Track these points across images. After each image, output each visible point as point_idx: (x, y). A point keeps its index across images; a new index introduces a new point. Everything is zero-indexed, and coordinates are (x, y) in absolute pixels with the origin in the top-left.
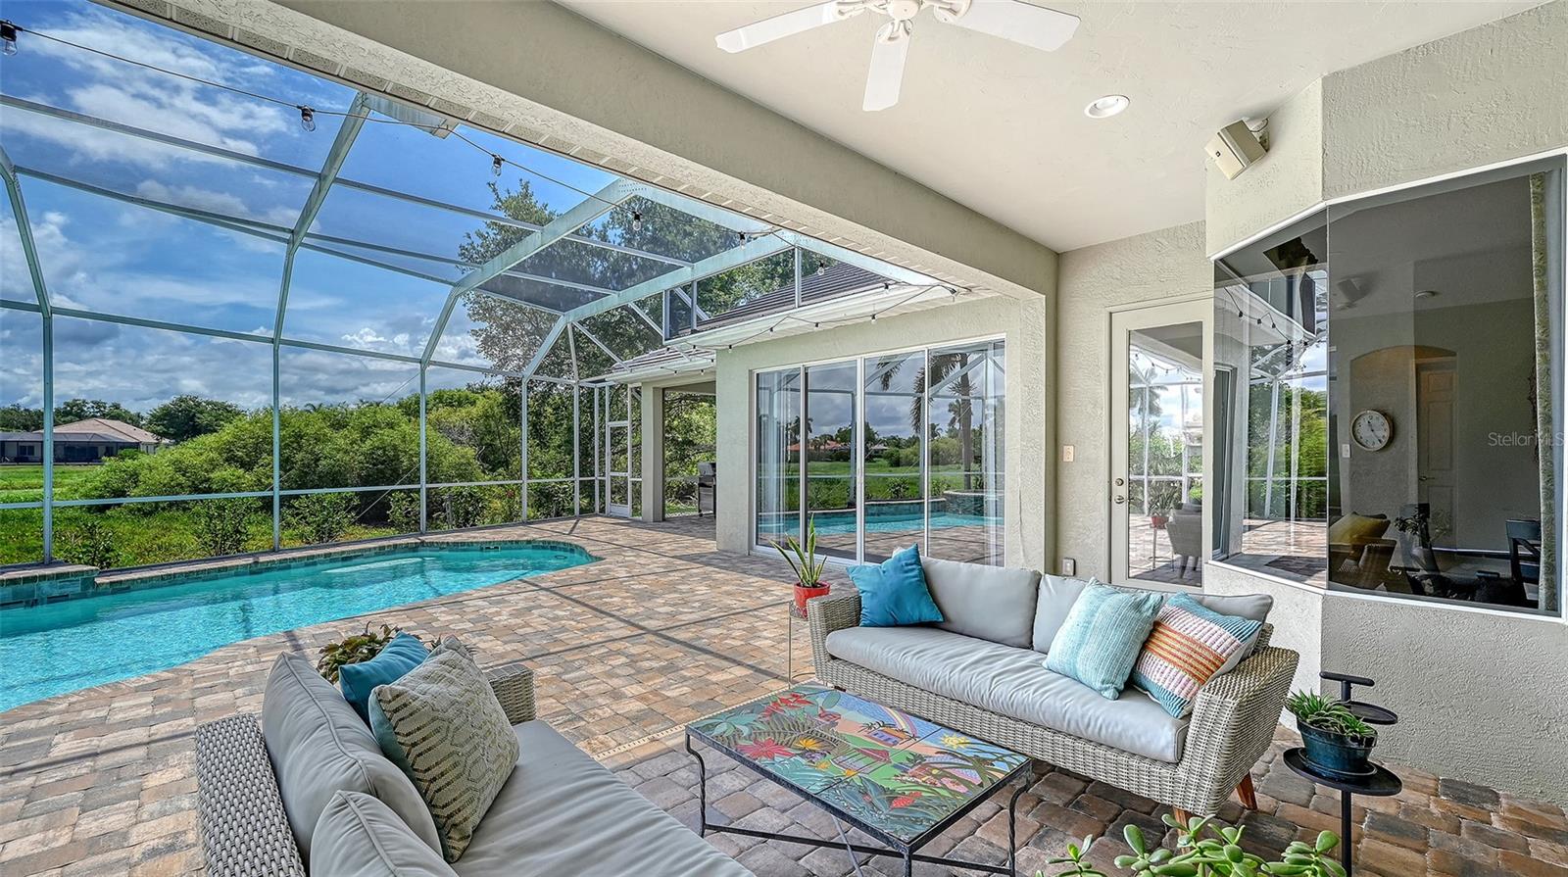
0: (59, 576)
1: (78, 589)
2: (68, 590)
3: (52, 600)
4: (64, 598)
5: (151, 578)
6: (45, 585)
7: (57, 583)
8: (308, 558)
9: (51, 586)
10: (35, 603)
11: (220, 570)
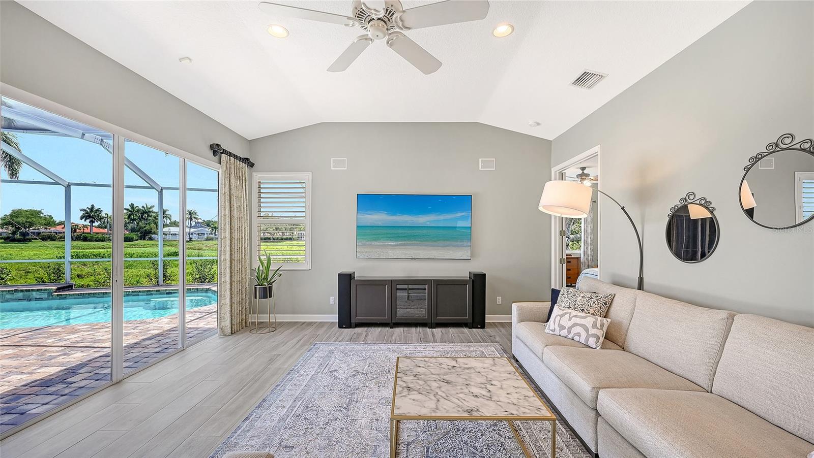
0: (38, 290)
1: (46, 296)
2: (43, 296)
3: (37, 299)
4: (41, 299)
5: (73, 294)
6: (34, 293)
7: (39, 293)
8: (147, 291)
9: (36, 294)
10: (30, 300)
11: (103, 293)
